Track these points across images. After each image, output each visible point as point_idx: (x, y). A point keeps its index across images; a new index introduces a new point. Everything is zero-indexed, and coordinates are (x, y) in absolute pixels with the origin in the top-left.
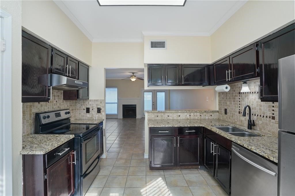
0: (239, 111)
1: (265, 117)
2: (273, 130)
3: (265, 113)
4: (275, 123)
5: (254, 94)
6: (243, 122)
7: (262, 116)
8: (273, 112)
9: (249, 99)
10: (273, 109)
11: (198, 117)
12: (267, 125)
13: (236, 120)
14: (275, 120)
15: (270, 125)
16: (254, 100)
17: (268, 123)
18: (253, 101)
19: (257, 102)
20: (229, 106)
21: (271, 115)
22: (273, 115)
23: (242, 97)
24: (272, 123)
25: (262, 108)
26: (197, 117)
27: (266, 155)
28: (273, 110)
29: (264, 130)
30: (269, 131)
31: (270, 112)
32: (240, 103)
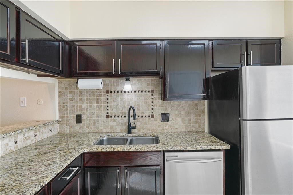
0: (108, 115)
1: (144, 116)
2: (152, 127)
3: (144, 113)
4: (155, 121)
5: (130, 93)
6: (114, 128)
7: (140, 116)
8: (152, 111)
9: (124, 100)
10: (152, 107)
11: (32, 140)
12: (146, 124)
13: (102, 128)
14: (155, 118)
15: (149, 124)
16: (131, 100)
17: (148, 122)
18: (129, 102)
19: (134, 102)
20: (87, 111)
21: (150, 114)
22: (152, 114)
23: (111, 96)
24: (152, 121)
25: (141, 108)
26: (30, 141)
27: (213, 146)
28: (152, 109)
29: (144, 129)
30: (148, 130)
31: (149, 111)
32: (109, 104)
